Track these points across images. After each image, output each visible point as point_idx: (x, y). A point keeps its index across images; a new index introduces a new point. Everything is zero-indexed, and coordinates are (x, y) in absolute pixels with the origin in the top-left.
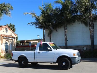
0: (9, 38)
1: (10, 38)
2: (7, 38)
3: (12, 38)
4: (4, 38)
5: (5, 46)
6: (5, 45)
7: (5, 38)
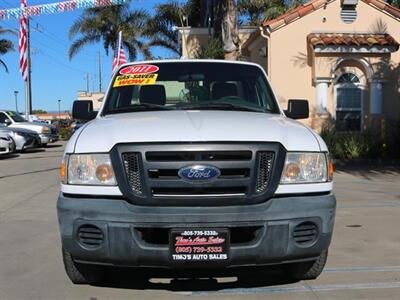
0: (354, 50)
1: (364, 50)
2: (338, 50)
3: (374, 50)
4: (317, 50)
5: (336, 94)
6: (338, 86)
7: (325, 51)
